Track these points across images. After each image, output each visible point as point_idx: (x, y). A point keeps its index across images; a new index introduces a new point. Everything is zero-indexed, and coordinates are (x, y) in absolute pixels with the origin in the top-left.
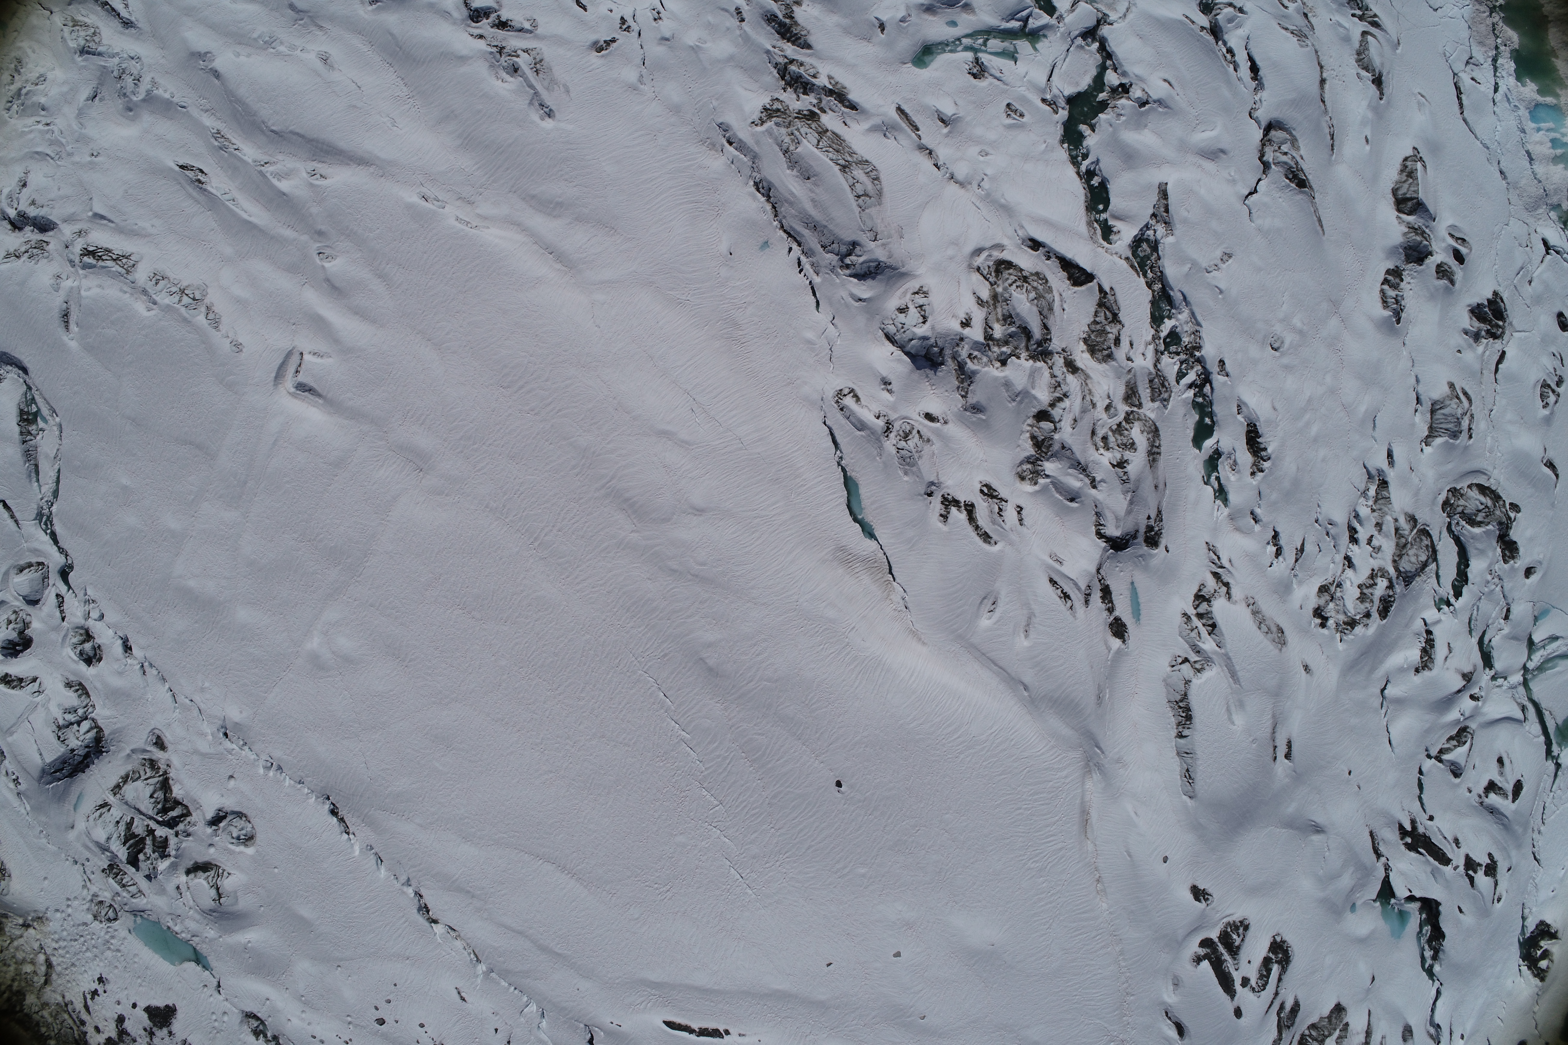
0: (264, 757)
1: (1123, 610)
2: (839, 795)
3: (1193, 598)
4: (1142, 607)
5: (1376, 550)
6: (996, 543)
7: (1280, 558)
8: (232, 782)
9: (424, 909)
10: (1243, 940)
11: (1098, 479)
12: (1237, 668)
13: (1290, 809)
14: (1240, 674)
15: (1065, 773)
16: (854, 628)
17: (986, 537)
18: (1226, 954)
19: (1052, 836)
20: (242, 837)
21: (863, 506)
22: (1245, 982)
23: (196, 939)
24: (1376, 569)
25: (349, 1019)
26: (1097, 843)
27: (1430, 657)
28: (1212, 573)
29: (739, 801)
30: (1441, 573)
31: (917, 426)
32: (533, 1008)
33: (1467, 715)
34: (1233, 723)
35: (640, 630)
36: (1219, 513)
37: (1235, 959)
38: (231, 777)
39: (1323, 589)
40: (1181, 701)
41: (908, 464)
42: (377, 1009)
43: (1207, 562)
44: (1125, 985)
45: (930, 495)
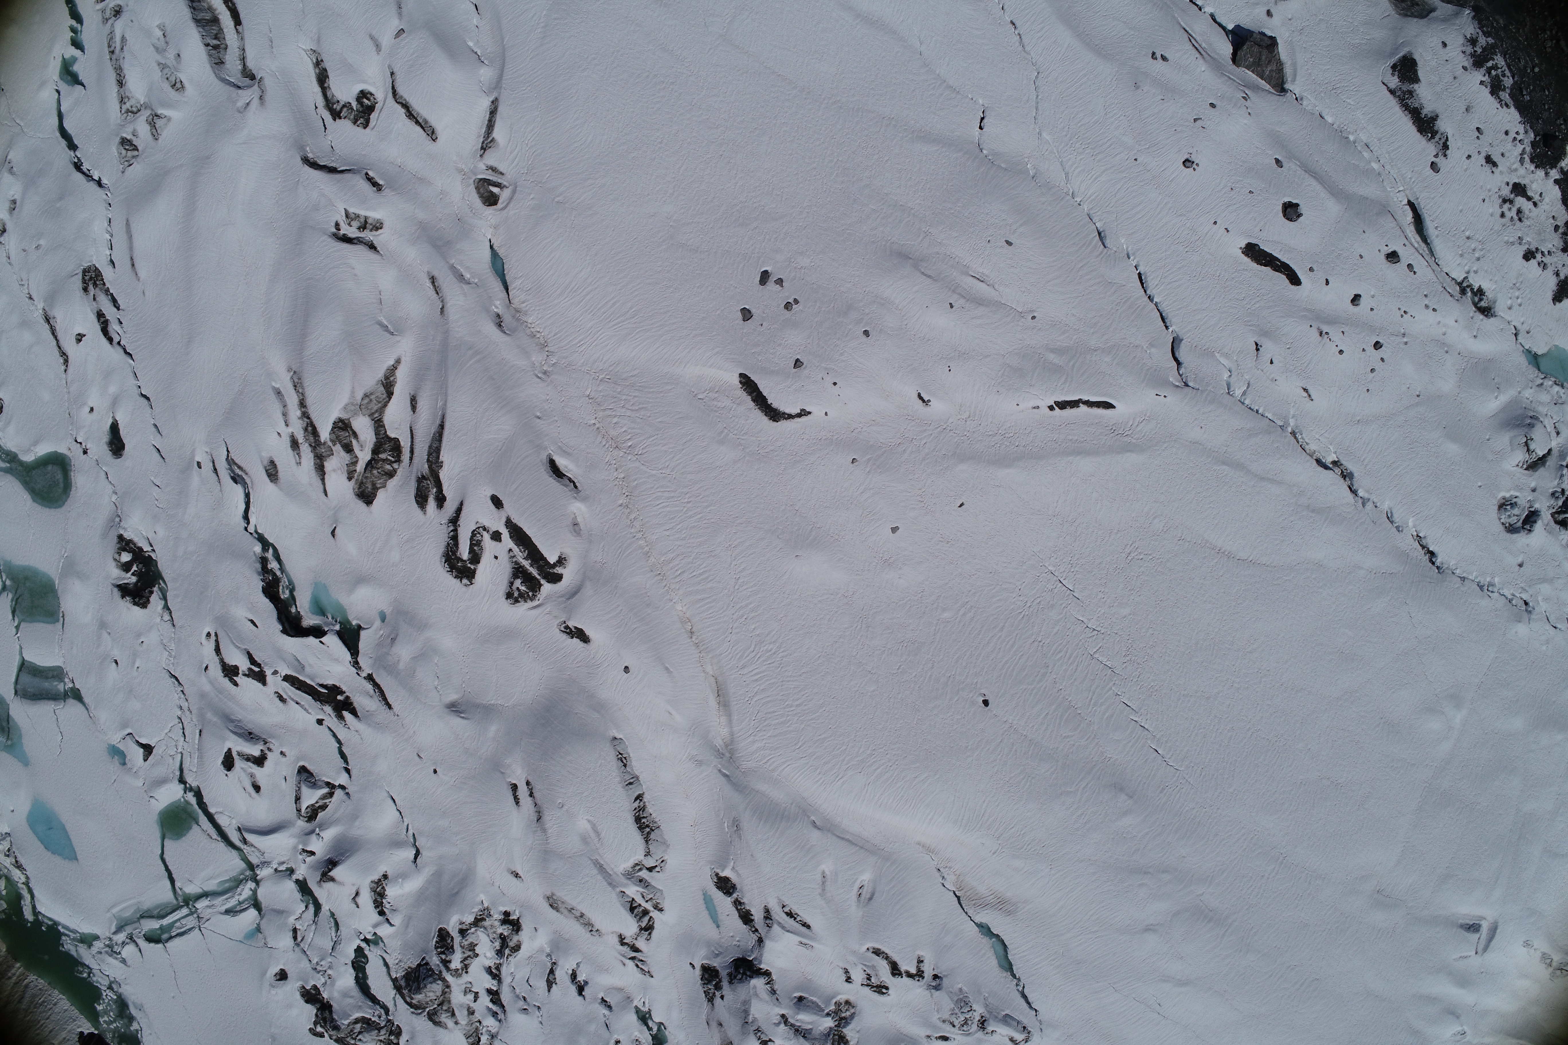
0: (1496, 595)
1: (724, 903)
2: (983, 691)
3: (655, 925)
4: (704, 906)
5: (468, 990)
6: (868, 949)
7: (570, 972)
8: (1520, 560)
9: (1346, 476)
10: (512, 583)
11: (782, 1025)
12: (599, 877)
13: (493, 729)
14: (595, 871)
15: (756, 746)
16: (994, 854)
17: (877, 952)
18: (528, 567)
19: (756, 680)
20: (1508, 507)
21: (992, 949)
22: (496, 536)
23: (1539, 381)
24: (464, 975)
25: (1405, 340)
26: (703, 674)
27: (375, 891)
28: (640, 951)
29: (1076, 663)
30: (384, 969)
31: (956, 1030)
32: (1238, 393)
33: (314, 837)
34: (589, 821)
35: (1187, 808)
36: (642, 1000)
37: (516, 563)
38: (1520, 565)
39: (517, 948)
40: (649, 833)
41: (961, 1000)
42: (1382, 360)
43: (648, 961)
44: (632, 516)
45: (936, 977)
